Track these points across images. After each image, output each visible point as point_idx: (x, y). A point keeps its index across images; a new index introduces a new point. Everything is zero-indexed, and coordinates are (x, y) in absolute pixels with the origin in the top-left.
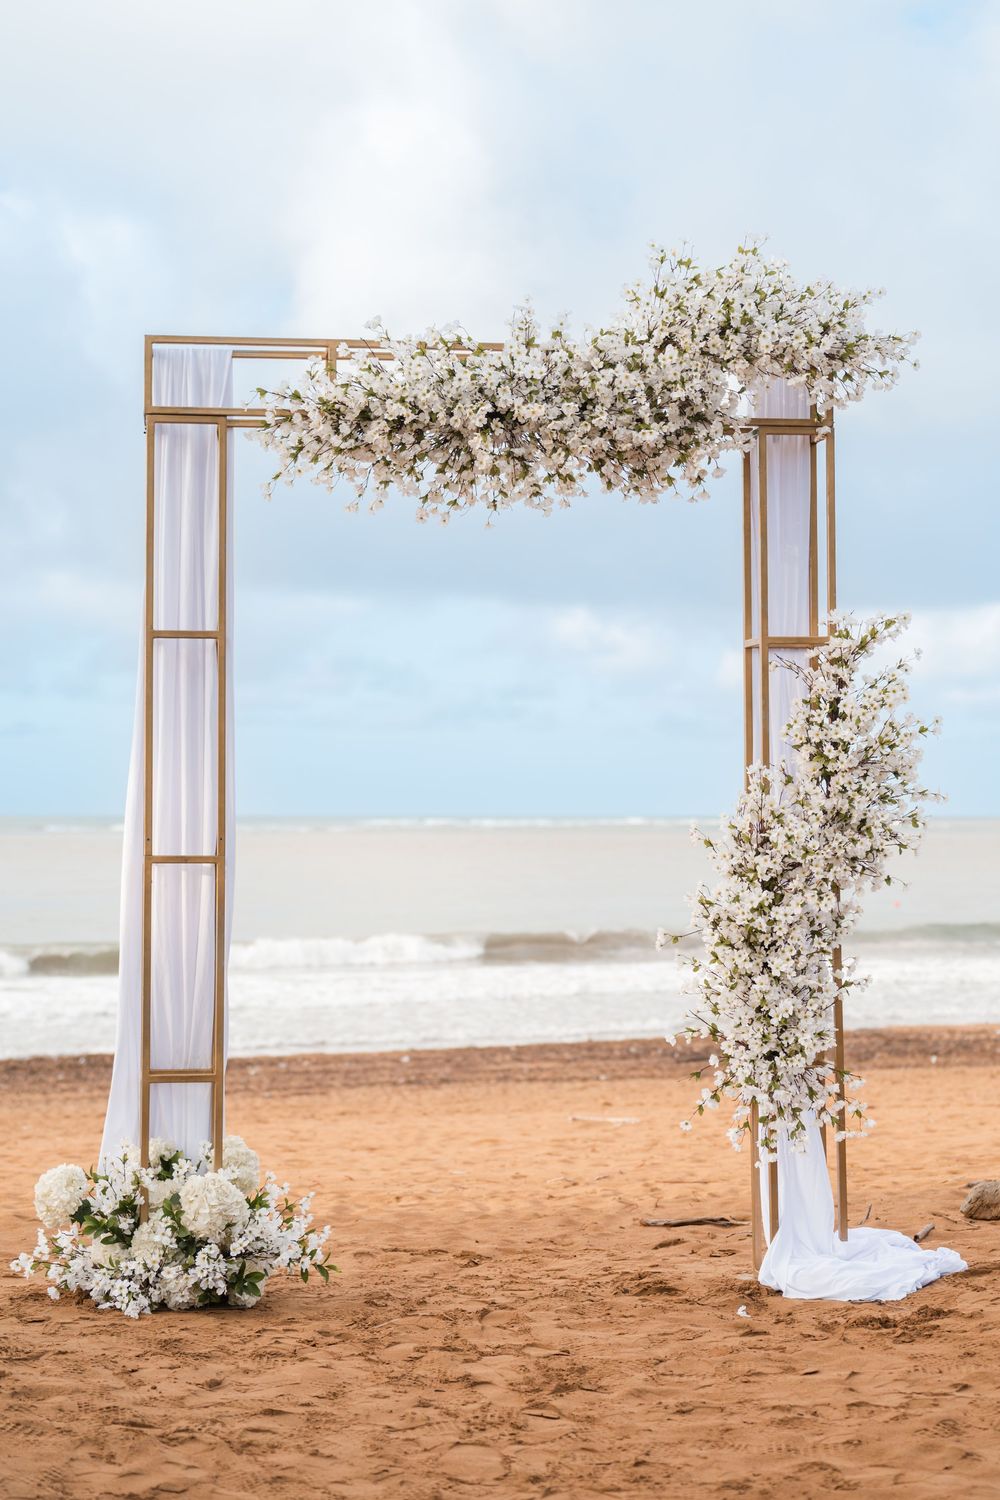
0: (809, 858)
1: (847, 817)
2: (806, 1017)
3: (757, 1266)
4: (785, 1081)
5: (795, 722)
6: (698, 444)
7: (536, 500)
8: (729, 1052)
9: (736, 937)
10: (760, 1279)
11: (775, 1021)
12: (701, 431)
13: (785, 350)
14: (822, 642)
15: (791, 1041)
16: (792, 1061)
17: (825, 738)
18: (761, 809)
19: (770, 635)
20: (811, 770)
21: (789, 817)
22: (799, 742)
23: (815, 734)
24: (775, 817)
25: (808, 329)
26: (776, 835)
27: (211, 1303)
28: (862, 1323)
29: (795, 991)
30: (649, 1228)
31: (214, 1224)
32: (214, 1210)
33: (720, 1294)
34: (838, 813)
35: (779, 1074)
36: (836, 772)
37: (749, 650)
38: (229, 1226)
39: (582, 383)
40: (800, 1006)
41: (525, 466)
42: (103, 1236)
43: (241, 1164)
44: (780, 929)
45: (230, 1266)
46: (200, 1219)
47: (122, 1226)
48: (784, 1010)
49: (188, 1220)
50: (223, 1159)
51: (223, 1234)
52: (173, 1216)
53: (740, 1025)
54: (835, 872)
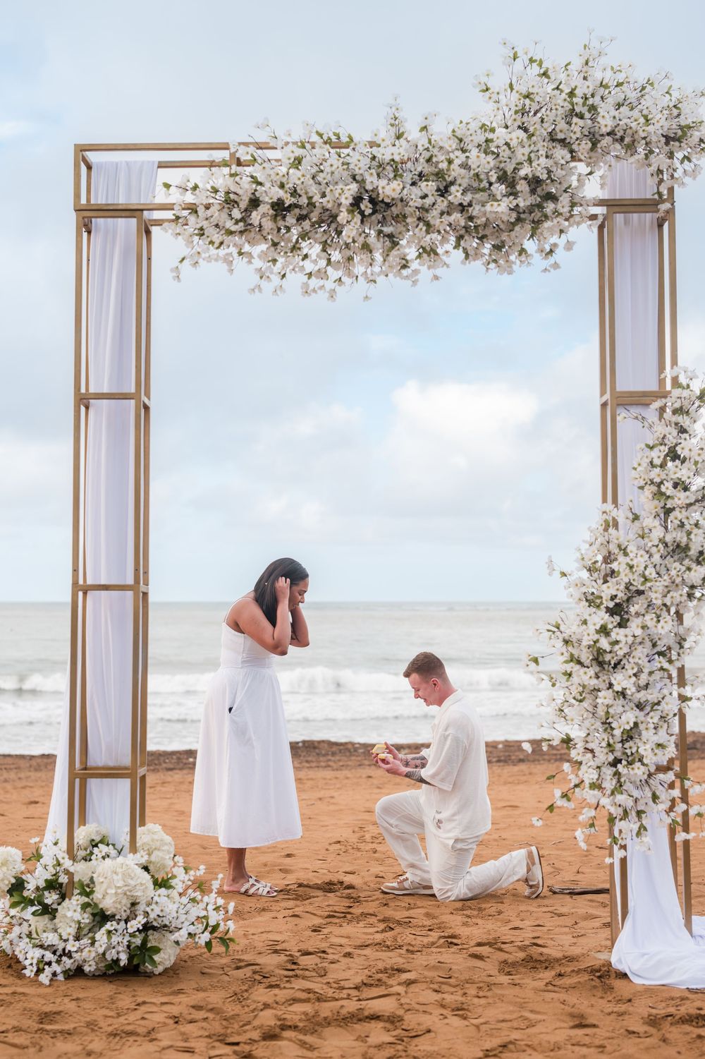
0: (648, 584)
1: (687, 548)
2: (647, 729)
4: (626, 786)
5: (639, 465)
6: (546, 217)
7: (405, 272)
8: (579, 758)
9: (586, 657)
10: (614, 960)
11: (617, 732)
12: (549, 207)
13: (625, 130)
14: (665, 395)
15: (634, 750)
16: (633, 769)
17: (664, 477)
18: (608, 542)
19: (618, 389)
20: (652, 507)
21: (632, 549)
22: (642, 483)
23: (656, 474)
24: (620, 549)
25: (645, 112)
26: (619, 565)
27: (114, 972)
28: (687, 1021)
29: (640, 706)
30: (557, 895)
31: (120, 903)
32: (119, 891)
33: (574, 974)
34: (678, 546)
35: (622, 780)
36: (674, 509)
37: (604, 405)
38: (133, 904)
39: (441, 166)
40: (642, 718)
41: (393, 241)
42: (34, 908)
43: (155, 849)
44: (621, 648)
45: (133, 940)
46: (108, 898)
47: (48, 901)
48: (625, 722)
49: (97, 898)
50: (138, 845)
51: (128, 911)
52: (88, 895)
53: (589, 734)
54: (672, 597)
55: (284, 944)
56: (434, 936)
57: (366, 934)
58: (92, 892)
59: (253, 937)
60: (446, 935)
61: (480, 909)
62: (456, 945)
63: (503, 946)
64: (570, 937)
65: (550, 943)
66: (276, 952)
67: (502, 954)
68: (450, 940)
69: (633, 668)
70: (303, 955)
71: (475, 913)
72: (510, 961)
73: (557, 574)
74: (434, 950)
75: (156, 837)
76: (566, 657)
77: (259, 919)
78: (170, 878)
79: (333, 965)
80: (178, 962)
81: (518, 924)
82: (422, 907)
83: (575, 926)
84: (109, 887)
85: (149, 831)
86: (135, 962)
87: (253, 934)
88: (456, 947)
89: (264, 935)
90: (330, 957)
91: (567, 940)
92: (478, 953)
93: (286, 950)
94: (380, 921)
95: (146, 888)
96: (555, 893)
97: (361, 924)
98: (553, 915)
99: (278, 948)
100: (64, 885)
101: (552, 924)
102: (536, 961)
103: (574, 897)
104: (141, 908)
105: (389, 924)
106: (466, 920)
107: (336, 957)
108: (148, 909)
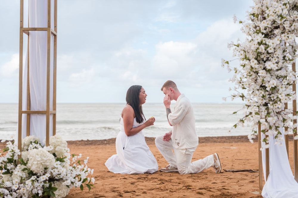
2: (282, 88)
3: (261, 188)
4: (272, 114)
10: (263, 194)
11: (268, 89)
15: (275, 98)
16: (275, 105)
18: (262, 6)
24: (268, 9)
29: (278, 77)
30: (227, 172)
31: (39, 168)
32: (39, 162)
35: (270, 111)
38: (45, 169)
42: (3, 171)
43: (58, 145)
44: (271, 49)
45: (45, 185)
46: (34, 165)
47: (9, 168)
48: (272, 84)
49: (29, 166)
50: (50, 143)
51: (43, 172)
52: (25, 164)
53: (253, 92)
54: (295, 26)
55: (118, 189)
56: (181, 186)
57: (153, 185)
58: (27, 163)
59: (106, 186)
60: (186, 185)
61: (198, 177)
62: (191, 189)
63: (210, 189)
64: (238, 186)
65: (230, 188)
66: (114, 191)
67: (211, 192)
68: (188, 187)
69: (275, 60)
70: (125, 193)
71: (197, 178)
72: (215, 195)
73: (238, 22)
74: (182, 191)
75: (58, 140)
76: (243, 57)
77: (110, 179)
78: (64, 158)
79: (137, 197)
80: (70, 195)
81: (215, 181)
82: (176, 176)
83: (239, 182)
84: (34, 161)
85: (56, 138)
86: (46, 194)
87: (106, 185)
88: (190, 190)
89: (111, 185)
90: (137, 193)
91: (237, 187)
92: (201, 192)
93: (118, 191)
94: (159, 180)
95: (52, 161)
96: (226, 171)
97: (151, 181)
98: (228, 179)
99: (115, 190)
100: (17, 161)
101: (228, 182)
102: (226, 195)
103: (234, 173)
104: (50, 170)
105: (162, 181)
106: (193, 180)
107: (139, 194)
108: (52, 171)
